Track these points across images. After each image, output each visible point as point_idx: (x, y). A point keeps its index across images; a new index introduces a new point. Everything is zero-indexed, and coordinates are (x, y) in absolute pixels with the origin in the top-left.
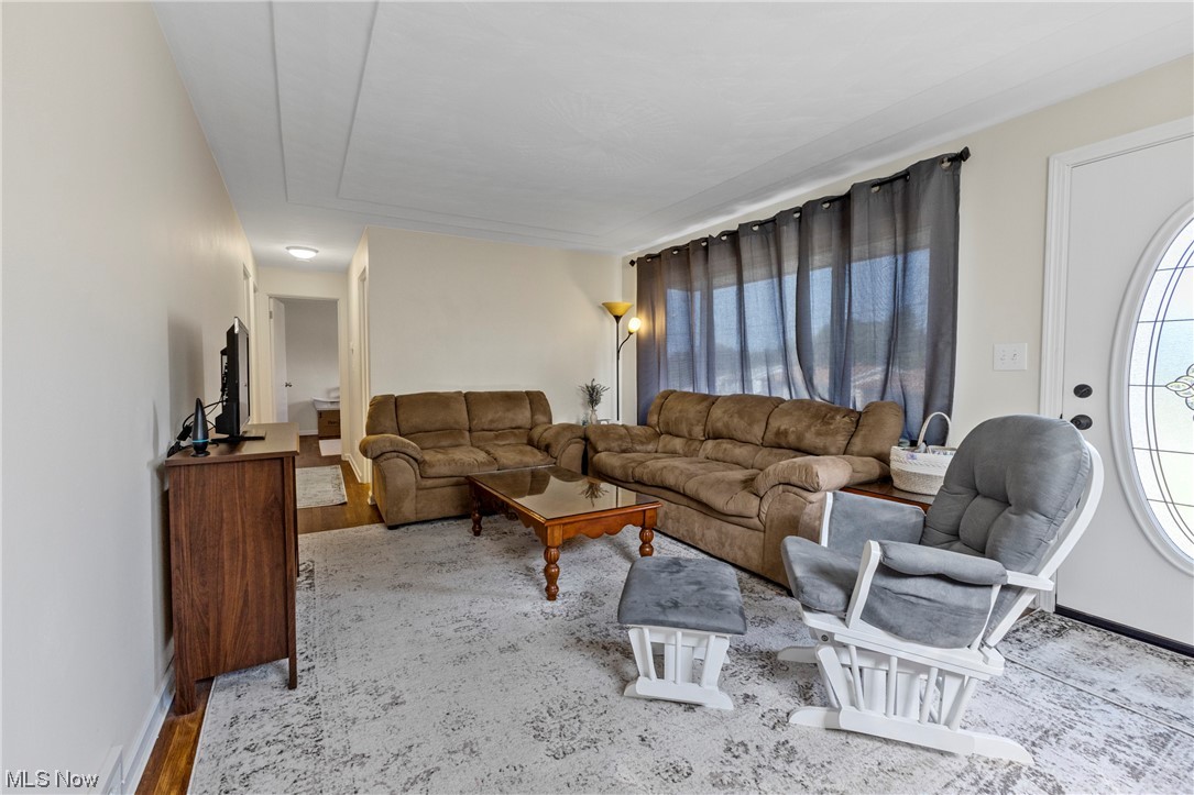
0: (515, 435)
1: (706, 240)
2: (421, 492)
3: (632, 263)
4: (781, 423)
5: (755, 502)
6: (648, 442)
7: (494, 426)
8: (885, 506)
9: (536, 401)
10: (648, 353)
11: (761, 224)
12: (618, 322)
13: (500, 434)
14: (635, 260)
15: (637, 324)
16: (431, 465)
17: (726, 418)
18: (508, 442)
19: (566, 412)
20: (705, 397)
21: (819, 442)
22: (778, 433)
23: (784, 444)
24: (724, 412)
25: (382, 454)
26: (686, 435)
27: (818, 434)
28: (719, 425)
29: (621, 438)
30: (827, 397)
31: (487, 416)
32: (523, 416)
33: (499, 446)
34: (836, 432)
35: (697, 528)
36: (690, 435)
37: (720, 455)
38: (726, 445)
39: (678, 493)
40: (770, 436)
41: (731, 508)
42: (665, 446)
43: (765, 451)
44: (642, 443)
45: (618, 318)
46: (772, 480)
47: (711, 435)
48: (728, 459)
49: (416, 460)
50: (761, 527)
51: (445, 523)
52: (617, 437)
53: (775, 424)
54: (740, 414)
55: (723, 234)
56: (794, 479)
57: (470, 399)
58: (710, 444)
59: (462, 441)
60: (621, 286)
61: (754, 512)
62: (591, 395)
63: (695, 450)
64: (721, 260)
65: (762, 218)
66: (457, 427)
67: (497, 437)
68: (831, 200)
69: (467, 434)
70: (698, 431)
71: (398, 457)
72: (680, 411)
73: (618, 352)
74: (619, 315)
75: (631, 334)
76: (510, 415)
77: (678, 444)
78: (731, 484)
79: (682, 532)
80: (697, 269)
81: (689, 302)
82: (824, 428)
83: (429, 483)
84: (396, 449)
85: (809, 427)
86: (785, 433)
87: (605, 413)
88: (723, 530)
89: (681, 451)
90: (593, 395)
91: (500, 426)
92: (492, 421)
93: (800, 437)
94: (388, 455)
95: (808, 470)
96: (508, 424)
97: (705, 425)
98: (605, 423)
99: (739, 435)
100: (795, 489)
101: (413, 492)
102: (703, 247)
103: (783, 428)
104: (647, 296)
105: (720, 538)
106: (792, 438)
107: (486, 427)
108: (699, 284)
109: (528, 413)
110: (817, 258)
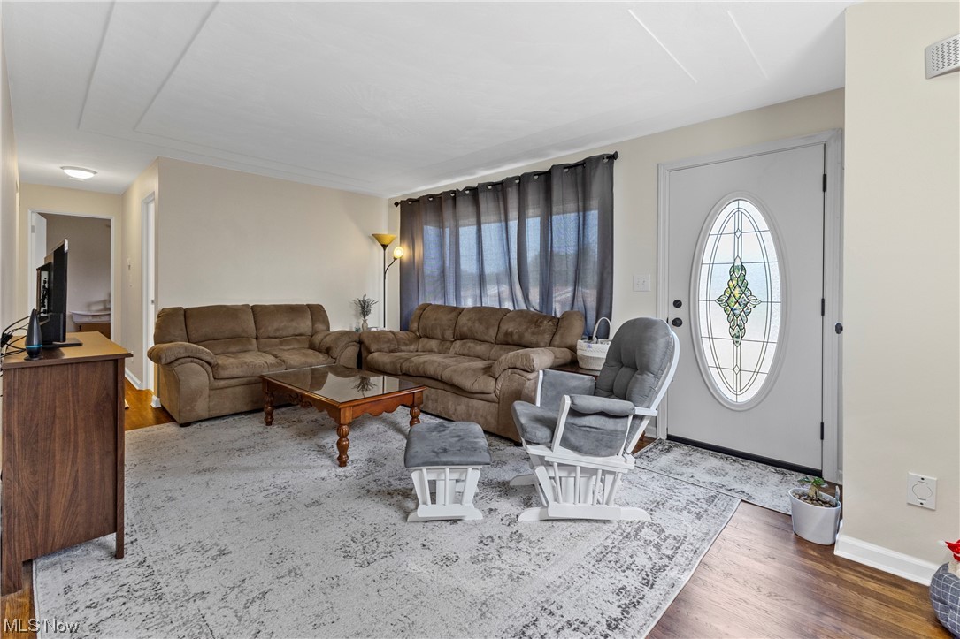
0: (298, 341)
1: (454, 192)
2: (213, 392)
3: (396, 204)
4: (508, 326)
5: (493, 382)
6: (411, 344)
7: (277, 334)
8: (574, 377)
9: (316, 312)
10: (409, 275)
11: (493, 184)
12: (385, 250)
13: (284, 340)
14: (399, 201)
15: (400, 252)
16: (224, 368)
17: (470, 324)
18: (292, 347)
19: (341, 322)
20: (454, 309)
21: (533, 339)
22: (507, 334)
23: (510, 341)
24: (468, 320)
25: (177, 360)
26: (440, 337)
27: (533, 333)
28: (465, 329)
29: (389, 341)
30: (538, 309)
31: (273, 326)
32: (305, 325)
33: (284, 350)
34: (544, 332)
35: (451, 406)
36: (443, 337)
37: (466, 351)
38: (470, 344)
39: (436, 380)
40: (501, 336)
41: (476, 388)
42: (423, 347)
43: (497, 347)
44: (406, 345)
45: (384, 246)
46: (504, 366)
47: (459, 337)
48: (472, 354)
49: (209, 364)
50: (496, 399)
51: (236, 418)
52: (386, 340)
53: (504, 327)
54: (480, 321)
55: (467, 189)
56: (518, 364)
57: (257, 311)
58: (458, 343)
59: (250, 347)
60: (388, 224)
61: (492, 388)
62: (363, 308)
63: (447, 348)
64: (465, 208)
65: (495, 181)
66: (243, 335)
67: (281, 343)
68: (539, 174)
69: (254, 341)
70: (449, 334)
71: (192, 362)
72: (436, 320)
73: (385, 273)
74: (385, 243)
75: (395, 259)
76: (294, 324)
77: (434, 344)
78: (474, 370)
79: (440, 409)
80: (448, 213)
81: (441, 237)
82: (536, 330)
83: (222, 383)
84: (191, 354)
85: (527, 329)
86: (511, 334)
87: (374, 322)
88: (470, 405)
89: (436, 350)
90: (364, 308)
91: (284, 334)
92: (277, 330)
93: (521, 336)
94: (182, 360)
95: (527, 357)
96: (291, 332)
97: (455, 329)
98: (375, 329)
99: (479, 336)
100: (519, 371)
101: (206, 392)
102: (453, 197)
103: (510, 330)
104: (408, 231)
105: (468, 410)
106: (516, 337)
107: (271, 335)
108: (449, 222)
109: (309, 323)
110: (531, 212)
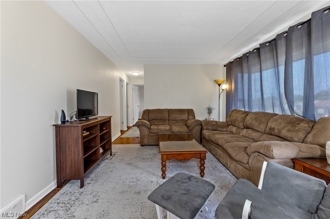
0: (182, 122)
1: (247, 53)
2: (149, 137)
3: (225, 66)
4: (272, 124)
5: (247, 158)
6: (224, 128)
7: (175, 119)
9: (190, 112)
10: (229, 96)
11: (269, 42)
12: (219, 86)
13: (177, 121)
14: (226, 64)
15: (225, 86)
16: (152, 129)
17: (250, 121)
18: (179, 124)
19: (200, 116)
20: (246, 112)
21: (289, 135)
22: (271, 129)
23: (273, 133)
24: (250, 119)
25: (139, 125)
26: (237, 126)
27: (289, 131)
28: (248, 123)
29: (213, 125)
31: (173, 116)
32: (185, 117)
33: (176, 125)
34: (299, 131)
35: (229, 164)
36: (239, 126)
37: (247, 135)
38: (250, 131)
39: (222, 148)
40: (267, 129)
41: (237, 158)
42: (230, 129)
43: (265, 135)
44: (221, 128)
45: (219, 85)
46: (253, 150)
47: (245, 127)
48: (250, 137)
49: (148, 128)
50: (249, 168)
51: (156, 146)
52: (211, 125)
53: (270, 125)
54: (256, 119)
55: (254, 49)
56: (261, 151)
57: (170, 111)
58: (245, 130)
59: (166, 123)
60: (222, 74)
61: (245, 162)
62: (209, 111)
63: (239, 132)
64: (254, 60)
65: (270, 40)
66: (164, 119)
67: (176, 123)
68: (302, 24)
69: (168, 121)
70: (241, 125)
71: (143, 127)
72: (236, 117)
73: (219, 97)
74: (220, 83)
75: (223, 90)
76: (181, 116)
77: (234, 129)
78: (240, 148)
80: (245, 65)
81: (242, 77)
82: (292, 128)
83: (151, 134)
84: (143, 124)
85: (284, 127)
86: (273, 129)
87: (214, 117)
88: (236, 166)
89: (234, 132)
90: (210, 111)
91: (178, 119)
92: (175, 118)
93: (280, 131)
94: (141, 126)
95: (268, 147)
96: (180, 119)
97: (244, 123)
98: (212, 120)
99: (255, 128)
100: (262, 155)
101: (147, 136)
102: (246, 56)
103: (272, 127)
104: (229, 76)
105: (235, 169)
106: (276, 132)
107: (173, 119)
108: (245, 70)
109: (187, 116)
